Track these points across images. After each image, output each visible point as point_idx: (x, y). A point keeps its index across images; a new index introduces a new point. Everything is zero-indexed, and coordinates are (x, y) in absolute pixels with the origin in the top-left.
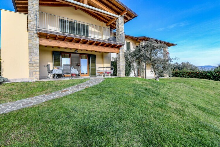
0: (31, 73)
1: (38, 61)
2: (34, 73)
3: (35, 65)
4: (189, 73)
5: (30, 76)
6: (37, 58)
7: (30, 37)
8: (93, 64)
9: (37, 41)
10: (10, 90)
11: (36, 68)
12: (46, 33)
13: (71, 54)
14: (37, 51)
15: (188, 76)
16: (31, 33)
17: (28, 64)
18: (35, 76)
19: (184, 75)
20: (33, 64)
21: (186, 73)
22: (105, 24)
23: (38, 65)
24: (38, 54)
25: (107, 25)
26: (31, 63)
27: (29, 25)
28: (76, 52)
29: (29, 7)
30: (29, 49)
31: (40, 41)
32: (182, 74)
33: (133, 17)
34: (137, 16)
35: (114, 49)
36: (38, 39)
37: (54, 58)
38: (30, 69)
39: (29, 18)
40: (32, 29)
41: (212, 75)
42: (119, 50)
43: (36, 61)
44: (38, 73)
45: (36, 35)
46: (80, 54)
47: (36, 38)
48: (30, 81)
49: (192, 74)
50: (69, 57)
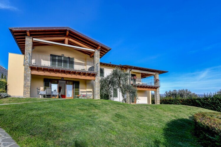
0: (24, 93)
1: (30, 85)
2: (26, 93)
3: (27, 87)
4: (182, 101)
5: (24, 95)
6: (29, 83)
7: (25, 69)
8: (77, 89)
9: (29, 72)
10: (10, 100)
11: (28, 89)
12: (34, 66)
13: (59, 81)
14: (29, 78)
15: (180, 103)
16: (26, 67)
17: (23, 87)
18: (27, 95)
19: (177, 102)
20: (26, 87)
21: (179, 101)
22: (89, 56)
23: (29, 88)
24: (30, 80)
25: (90, 57)
26: (25, 86)
27: (25, 62)
28: (63, 79)
29: (25, 50)
30: (24, 77)
31: (32, 72)
32: (176, 102)
33: (108, 50)
34: (110, 50)
35: (91, 77)
36: (30, 70)
37: (45, 84)
38: (24, 90)
39: (25, 57)
40: (27, 64)
41: (201, 102)
42: (95, 77)
43: (28, 85)
44: (29, 93)
45: (29, 68)
46: (66, 81)
47: (29, 70)
48: (23, 97)
49: (184, 101)
50: (57, 83)
